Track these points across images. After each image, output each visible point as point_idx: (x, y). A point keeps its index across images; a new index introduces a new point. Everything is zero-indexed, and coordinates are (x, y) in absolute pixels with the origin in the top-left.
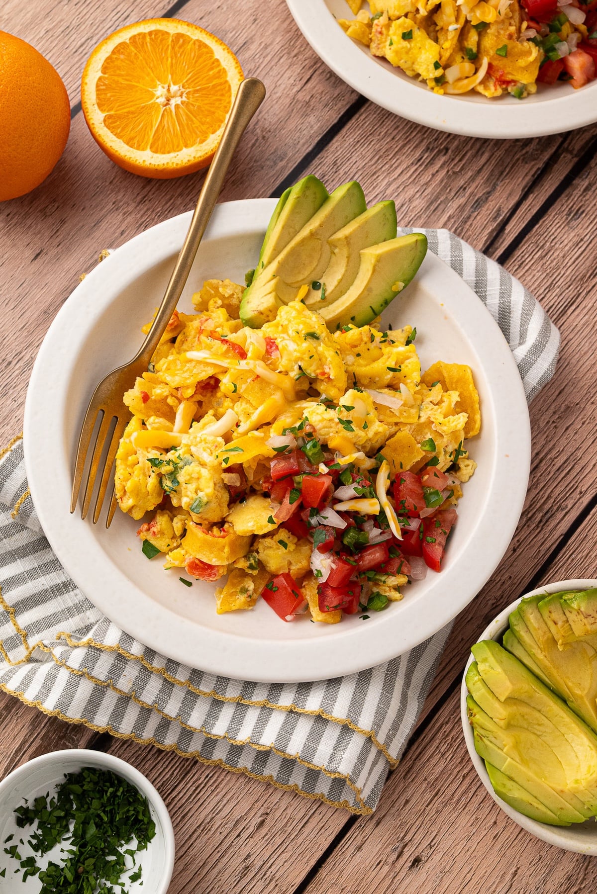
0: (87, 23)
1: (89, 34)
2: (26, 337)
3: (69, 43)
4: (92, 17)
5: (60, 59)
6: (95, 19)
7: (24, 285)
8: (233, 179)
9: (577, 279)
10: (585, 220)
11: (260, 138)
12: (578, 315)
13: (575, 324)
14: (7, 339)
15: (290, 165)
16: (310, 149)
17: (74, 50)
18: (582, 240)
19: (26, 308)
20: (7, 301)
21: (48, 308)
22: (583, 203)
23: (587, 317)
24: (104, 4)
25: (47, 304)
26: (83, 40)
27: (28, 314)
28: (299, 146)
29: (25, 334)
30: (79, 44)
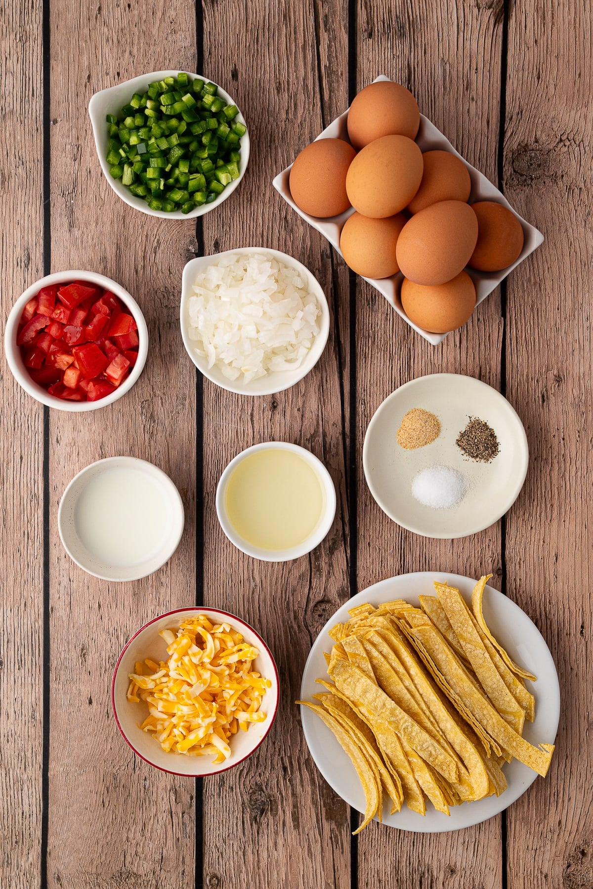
0: (5, 406)
1: (12, 412)
2: (136, 616)
3: (6, 427)
4: (5, 400)
5: (10, 440)
6: (8, 400)
7: (110, 589)
8: (168, 433)
9: (402, 341)
10: (380, 300)
11: (163, 396)
12: (418, 362)
13: (420, 369)
14: (128, 626)
15: (192, 399)
16: (195, 380)
17: (13, 428)
18: (387, 314)
19: (123, 600)
20: (109, 606)
21: (135, 591)
22: (371, 291)
23: (423, 360)
24: (5, 386)
25: (131, 589)
26: (12, 418)
27: (126, 603)
28: (188, 383)
29: (134, 615)
30: (12, 423)
